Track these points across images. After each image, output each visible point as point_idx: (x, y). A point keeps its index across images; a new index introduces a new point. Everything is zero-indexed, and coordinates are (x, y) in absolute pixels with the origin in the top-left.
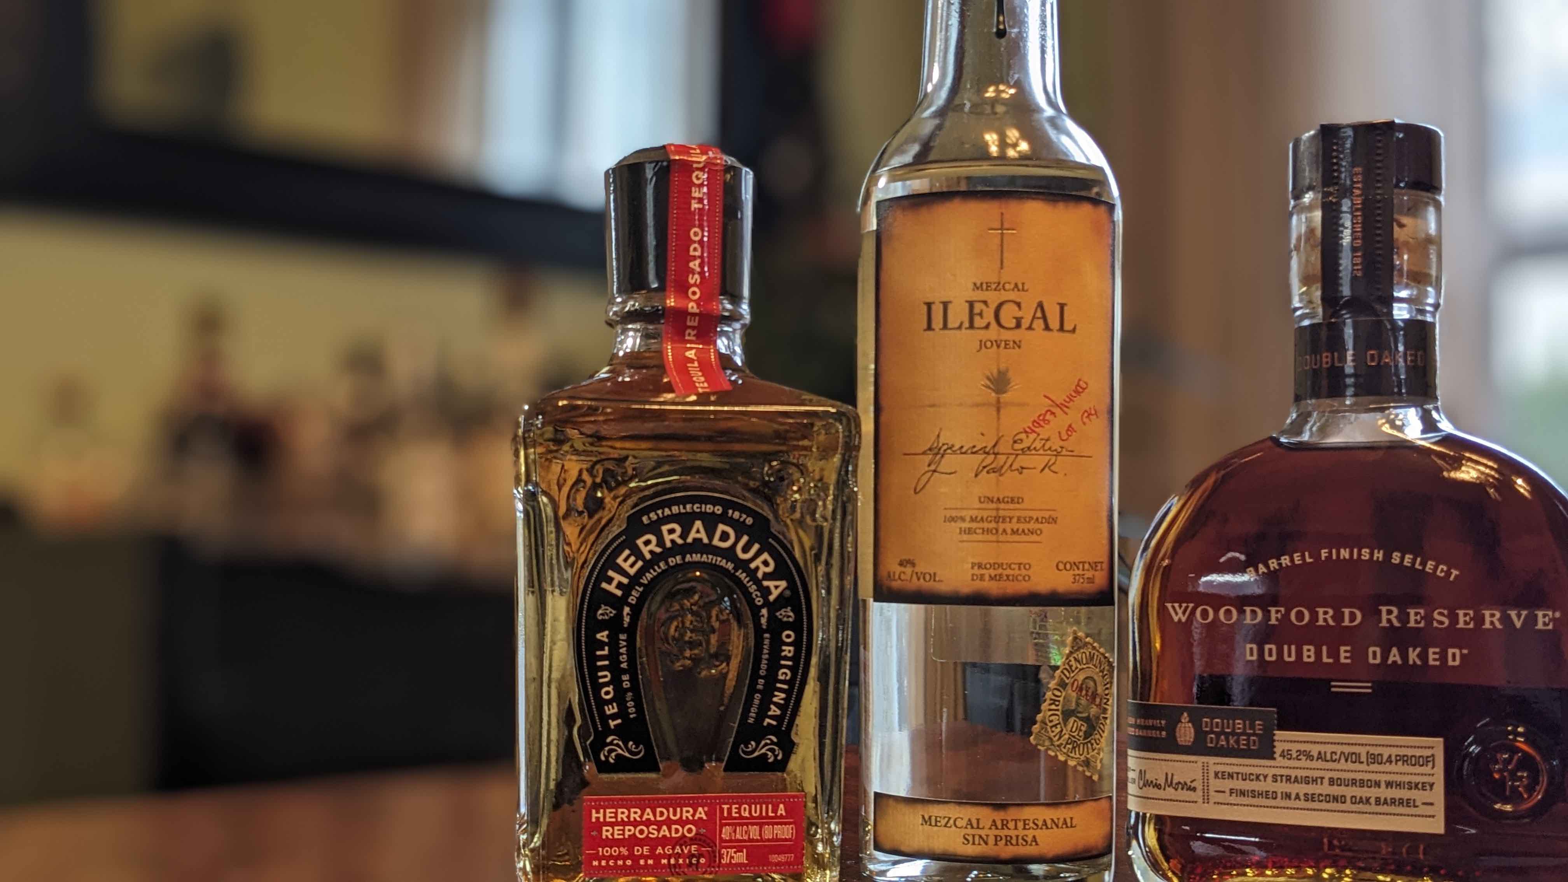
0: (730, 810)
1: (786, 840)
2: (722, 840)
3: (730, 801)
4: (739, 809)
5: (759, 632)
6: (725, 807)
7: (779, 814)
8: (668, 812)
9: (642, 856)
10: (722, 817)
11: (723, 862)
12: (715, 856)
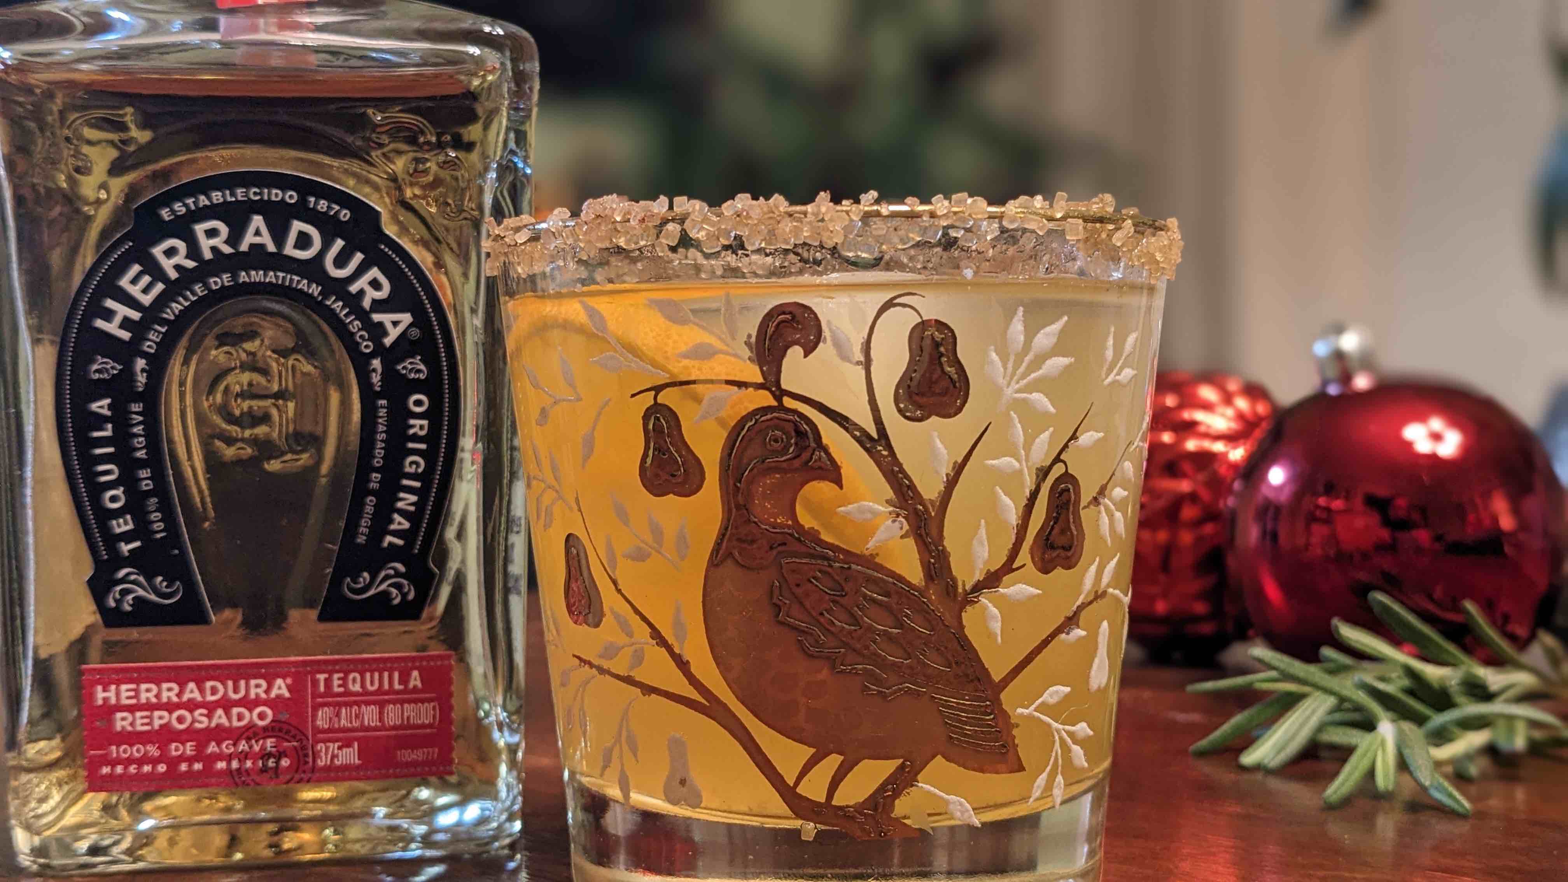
0: (328, 682)
1: (423, 726)
2: (317, 731)
3: (329, 667)
4: (344, 679)
5: (368, 397)
6: (322, 677)
7: (411, 685)
8: (226, 688)
9: (182, 758)
10: (315, 695)
11: (321, 763)
12: (306, 755)
